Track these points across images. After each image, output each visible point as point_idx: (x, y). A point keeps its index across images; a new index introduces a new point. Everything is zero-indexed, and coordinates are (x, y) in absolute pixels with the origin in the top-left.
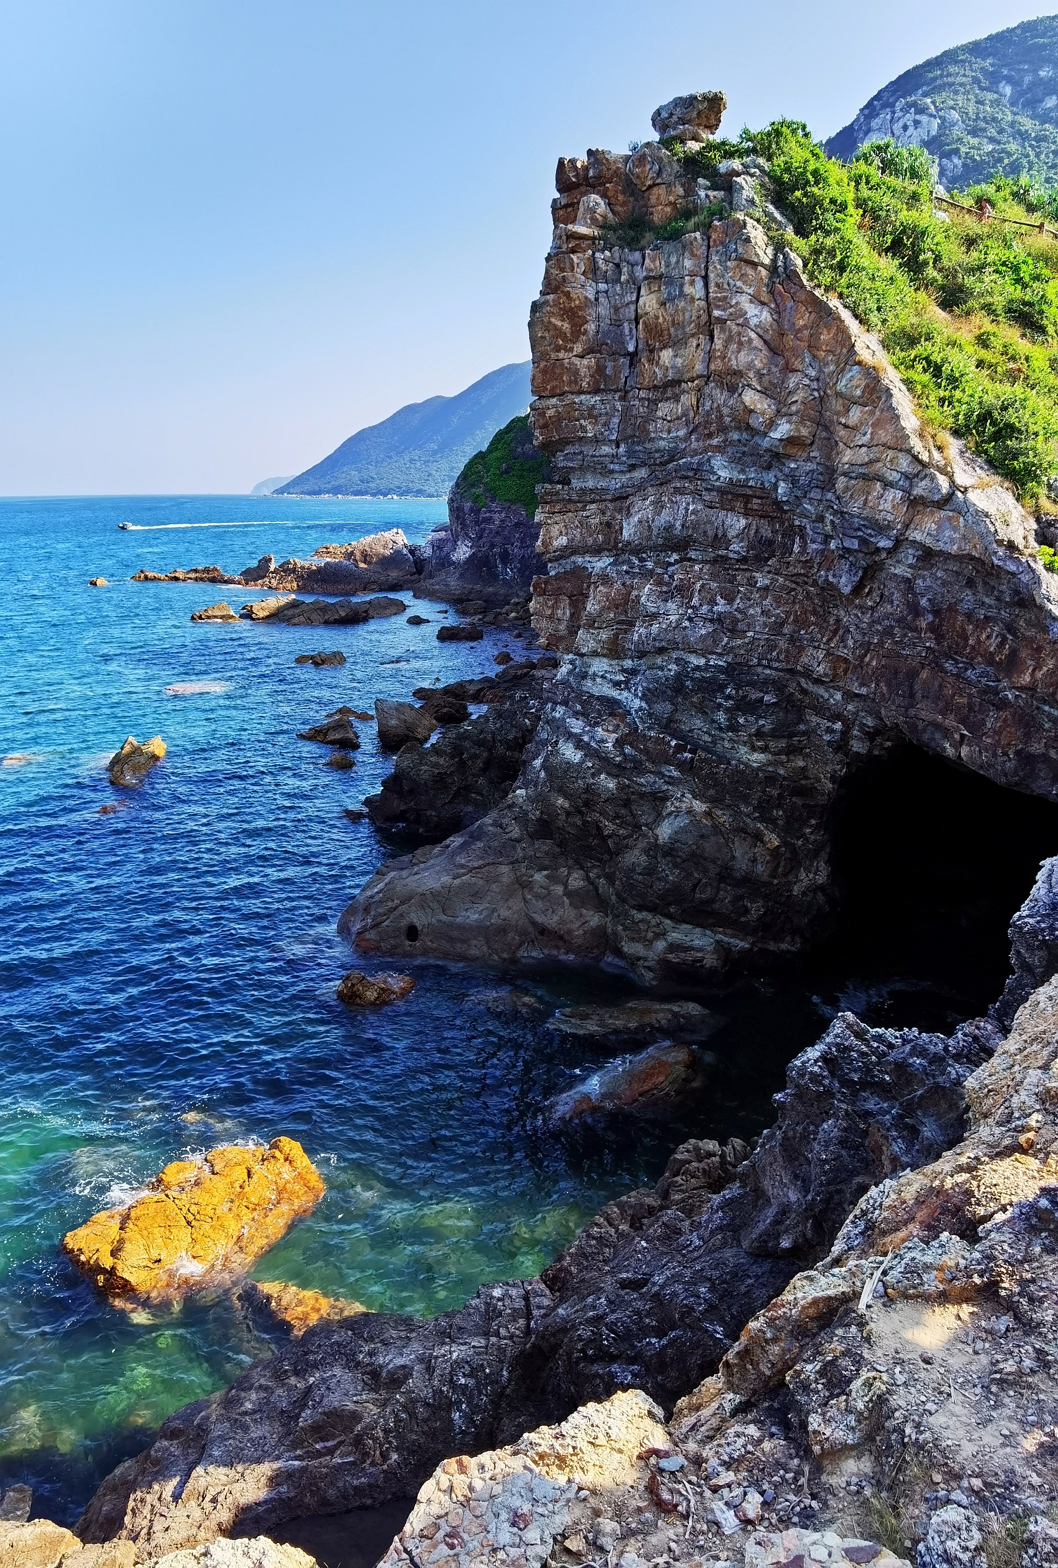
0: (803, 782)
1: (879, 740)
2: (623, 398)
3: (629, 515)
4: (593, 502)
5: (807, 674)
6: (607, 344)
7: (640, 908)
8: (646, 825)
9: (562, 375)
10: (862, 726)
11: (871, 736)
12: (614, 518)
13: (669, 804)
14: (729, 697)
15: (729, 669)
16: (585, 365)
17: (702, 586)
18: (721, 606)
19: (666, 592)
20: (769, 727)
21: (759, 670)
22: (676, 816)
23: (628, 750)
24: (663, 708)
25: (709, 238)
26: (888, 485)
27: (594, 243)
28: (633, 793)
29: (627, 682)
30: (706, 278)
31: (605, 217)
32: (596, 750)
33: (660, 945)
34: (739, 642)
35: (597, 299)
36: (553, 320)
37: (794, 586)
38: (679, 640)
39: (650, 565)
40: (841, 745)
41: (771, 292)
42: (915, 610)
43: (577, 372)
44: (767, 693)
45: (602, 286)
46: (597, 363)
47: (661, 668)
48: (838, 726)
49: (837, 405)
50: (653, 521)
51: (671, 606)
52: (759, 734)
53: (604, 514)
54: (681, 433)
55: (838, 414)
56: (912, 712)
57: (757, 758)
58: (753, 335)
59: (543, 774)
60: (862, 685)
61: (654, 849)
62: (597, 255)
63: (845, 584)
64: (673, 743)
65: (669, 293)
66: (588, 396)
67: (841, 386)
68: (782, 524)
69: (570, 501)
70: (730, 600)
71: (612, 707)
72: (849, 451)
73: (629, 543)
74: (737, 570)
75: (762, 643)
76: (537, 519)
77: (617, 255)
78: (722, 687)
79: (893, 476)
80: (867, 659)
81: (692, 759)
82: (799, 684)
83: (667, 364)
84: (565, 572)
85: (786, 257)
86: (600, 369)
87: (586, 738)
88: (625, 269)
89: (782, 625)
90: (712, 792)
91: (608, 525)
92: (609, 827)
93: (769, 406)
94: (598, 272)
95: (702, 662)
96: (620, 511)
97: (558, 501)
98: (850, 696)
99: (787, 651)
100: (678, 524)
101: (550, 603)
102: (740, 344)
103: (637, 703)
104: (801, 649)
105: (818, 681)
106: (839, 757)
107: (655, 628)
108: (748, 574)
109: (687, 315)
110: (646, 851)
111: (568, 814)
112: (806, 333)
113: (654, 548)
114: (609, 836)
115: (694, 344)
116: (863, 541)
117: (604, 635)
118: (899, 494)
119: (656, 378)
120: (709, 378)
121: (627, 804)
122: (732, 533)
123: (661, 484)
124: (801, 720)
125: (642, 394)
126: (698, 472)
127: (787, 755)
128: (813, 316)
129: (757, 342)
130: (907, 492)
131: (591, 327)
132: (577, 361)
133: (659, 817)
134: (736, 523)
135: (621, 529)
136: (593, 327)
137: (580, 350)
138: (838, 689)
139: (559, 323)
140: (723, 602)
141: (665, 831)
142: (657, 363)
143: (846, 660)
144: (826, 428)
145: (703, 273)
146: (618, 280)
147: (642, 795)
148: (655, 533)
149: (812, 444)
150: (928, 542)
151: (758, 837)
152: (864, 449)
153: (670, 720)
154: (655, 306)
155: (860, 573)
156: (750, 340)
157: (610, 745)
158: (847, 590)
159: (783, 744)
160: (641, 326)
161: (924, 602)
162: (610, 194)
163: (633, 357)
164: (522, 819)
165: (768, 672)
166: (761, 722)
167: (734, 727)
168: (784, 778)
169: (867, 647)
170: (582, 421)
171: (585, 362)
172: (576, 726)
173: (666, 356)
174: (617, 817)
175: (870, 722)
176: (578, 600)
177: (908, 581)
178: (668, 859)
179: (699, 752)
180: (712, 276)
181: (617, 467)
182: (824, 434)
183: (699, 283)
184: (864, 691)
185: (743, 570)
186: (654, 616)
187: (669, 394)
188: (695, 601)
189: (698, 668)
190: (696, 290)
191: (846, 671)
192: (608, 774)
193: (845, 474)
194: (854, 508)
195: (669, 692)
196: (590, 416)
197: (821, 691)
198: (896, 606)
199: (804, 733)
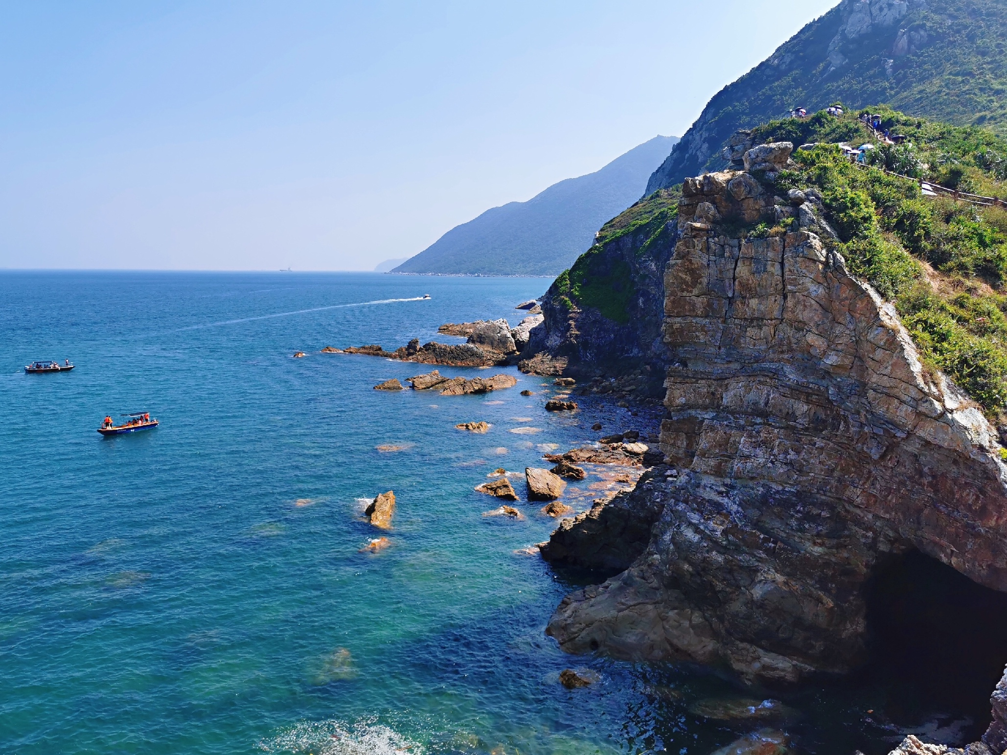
0: (847, 567)
1: (896, 545)
2: (724, 322)
3: (727, 389)
4: (702, 379)
5: (850, 502)
6: (715, 291)
7: (742, 641)
8: (744, 587)
9: (685, 305)
10: (886, 536)
11: (892, 542)
12: (716, 390)
13: (759, 574)
14: (799, 511)
15: (798, 494)
16: (700, 302)
17: (780, 443)
18: (792, 455)
19: (754, 442)
20: (824, 532)
21: (818, 496)
22: (765, 583)
23: (731, 538)
24: (754, 513)
25: (784, 241)
26: (902, 402)
27: (708, 232)
28: (734, 565)
29: (727, 493)
30: (782, 264)
31: (714, 216)
32: (709, 536)
33: (757, 665)
34: (805, 478)
35: (708, 265)
36: (680, 274)
37: (840, 448)
38: (766, 474)
39: (742, 422)
40: (872, 546)
41: (825, 277)
42: (921, 474)
43: (694, 305)
44: (823, 510)
45: (713, 258)
46: (708, 302)
47: (753, 489)
48: (870, 534)
49: (867, 347)
50: (744, 396)
51: (759, 452)
52: (818, 535)
53: (710, 386)
54: (763, 347)
55: (868, 352)
56: (919, 533)
57: (818, 550)
58: (813, 302)
59: (672, 547)
60: (886, 512)
61: (751, 603)
62: (710, 240)
63: (875, 455)
64: (762, 536)
65: (757, 268)
66: (701, 319)
67: (870, 337)
68: (832, 411)
69: (688, 377)
70: (798, 452)
71: (718, 508)
72: (875, 375)
73: (727, 407)
74: (801, 434)
75: (819, 480)
76: (665, 385)
77: (722, 240)
78: (794, 505)
79: (905, 398)
80: (889, 498)
81: (774, 547)
82: (844, 506)
83: (754, 307)
84: (684, 419)
85: (834, 256)
86: (710, 305)
87: (702, 527)
88: (727, 250)
89: (833, 470)
90: (788, 570)
91: (713, 394)
92: (719, 586)
93: (823, 343)
94: (710, 250)
95: (780, 488)
96: (721, 386)
97: (679, 376)
98: (876, 517)
99: (836, 487)
100: (762, 403)
101: (672, 437)
102: (805, 306)
103: (735, 508)
104: (846, 487)
105: (858, 507)
106: (871, 552)
107: (749, 465)
108: (809, 438)
109: (769, 282)
110: (746, 604)
111: (692, 575)
112: (848, 302)
113: (746, 413)
114: (719, 592)
115: (773, 300)
116: (886, 431)
117: (712, 462)
118: (910, 409)
119: (746, 314)
120: (782, 320)
121: (731, 571)
122: (798, 413)
123: (750, 376)
124: (845, 528)
125: (737, 321)
126: (775, 374)
127: (837, 549)
128: (852, 292)
129: (815, 306)
130: (915, 408)
131: (705, 280)
132: (694, 298)
133: (753, 583)
134: (802, 408)
135: (722, 398)
136: (706, 280)
137: (697, 292)
138: (870, 512)
139: (684, 276)
140: (792, 453)
141: (757, 592)
142: (748, 306)
143: (874, 496)
144: (860, 359)
145: (780, 261)
146: (722, 256)
147: (741, 567)
148: (746, 403)
149: (852, 367)
150: (929, 438)
151: (819, 600)
152: (886, 378)
153: (758, 521)
154: (748, 274)
155: (884, 448)
156: (811, 306)
157: (719, 533)
158: (876, 457)
159: (835, 541)
160: (737, 283)
161: (926, 469)
162: (717, 201)
163: (731, 300)
164: (658, 574)
165: (824, 497)
166: (820, 528)
167: (802, 530)
168: (835, 563)
169: (889, 490)
170: (697, 333)
171: (700, 299)
172: (695, 518)
173: (754, 302)
174: (724, 580)
175: (891, 534)
176: (692, 436)
177: (915, 456)
178: (761, 610)
179: (779, 544)
180: (787, 265)
181: (719, 361)
182: (859, 363)
183: (778, 266)
184: (887, 516)
185: (806, 435)
186: (748, 457)
187: (755, 323)
188: (776, 451)
189: (778, 492)
190: (776, 269)
191: (875, 502)
192: (718, 552)
193: (874, 390)
194: (880, 410)
195: (757, 503)
196: (702, 330)
197: (858, 511)
198: (908, 468)
199: (847, 536)
